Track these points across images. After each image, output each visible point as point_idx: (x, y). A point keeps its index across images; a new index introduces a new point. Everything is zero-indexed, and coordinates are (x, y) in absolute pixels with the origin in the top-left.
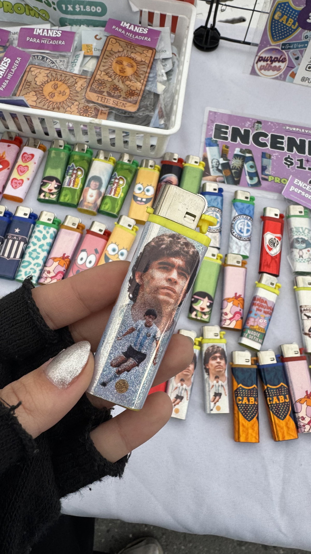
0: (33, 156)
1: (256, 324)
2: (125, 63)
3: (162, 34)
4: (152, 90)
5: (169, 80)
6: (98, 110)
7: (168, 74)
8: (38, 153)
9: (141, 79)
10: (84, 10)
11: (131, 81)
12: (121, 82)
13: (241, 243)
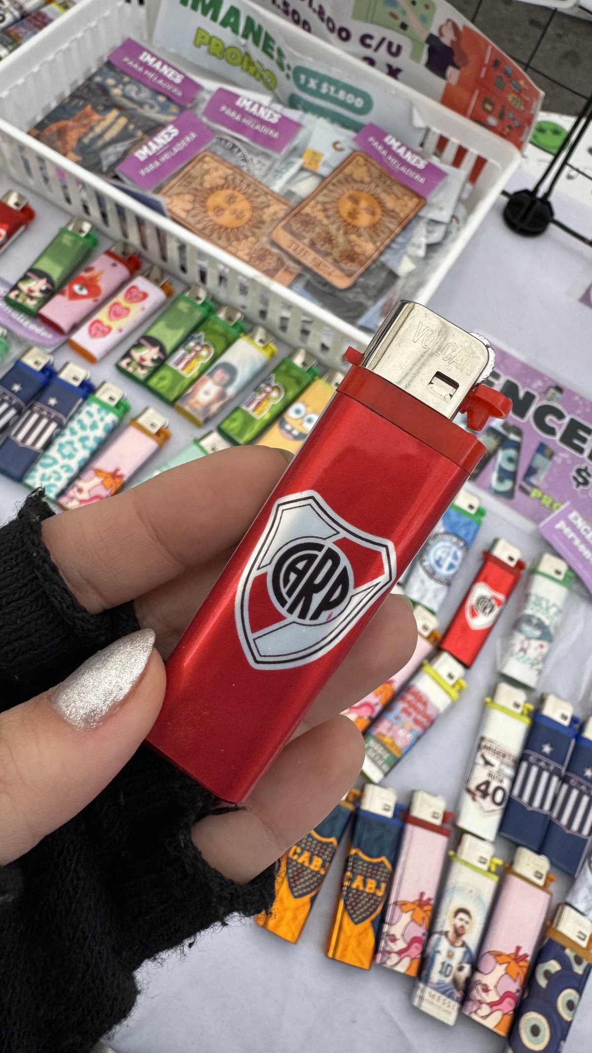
0: (145, 296)
1: (390, 734)
2: (363, 204)
3: (449, 179)
4: (391, 264)
5: (427, 257)
6: (283, 264)
7: (431, 248)
8: (155, 295)
9: (379, 239)
10: (336, 95)
11: (360, 236)
12: (341, 232)
13: (431, 585)
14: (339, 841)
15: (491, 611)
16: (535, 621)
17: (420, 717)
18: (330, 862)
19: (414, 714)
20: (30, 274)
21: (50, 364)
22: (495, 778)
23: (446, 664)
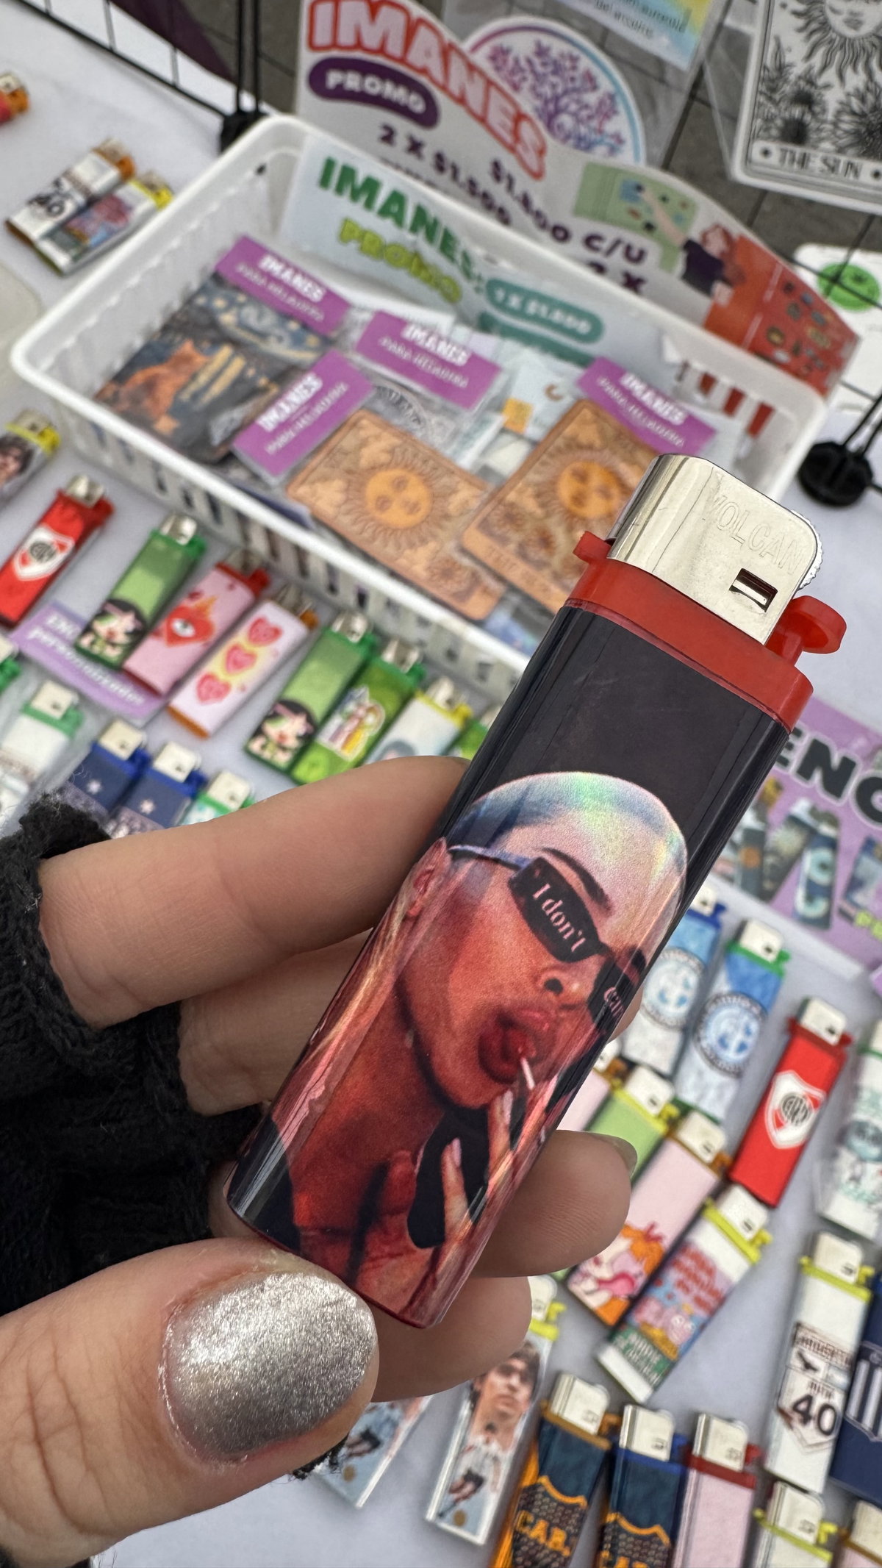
0: (276, 633)
1: (659, 1323)
2: (596, 480)
3: (720, 438)
6: (477, 585)
10: (548, 317)
12: (563, 528)
13: (714, 1078)
14: (589, 1499)
15: (805, 1117)
16: (871, 1132)
17: (703, 1295)
18: (577, 1535)
19: (695, 1290)
20: (110, 608)
21: (142, 747)
22: (821, 1390)
23: (740, 1206)
